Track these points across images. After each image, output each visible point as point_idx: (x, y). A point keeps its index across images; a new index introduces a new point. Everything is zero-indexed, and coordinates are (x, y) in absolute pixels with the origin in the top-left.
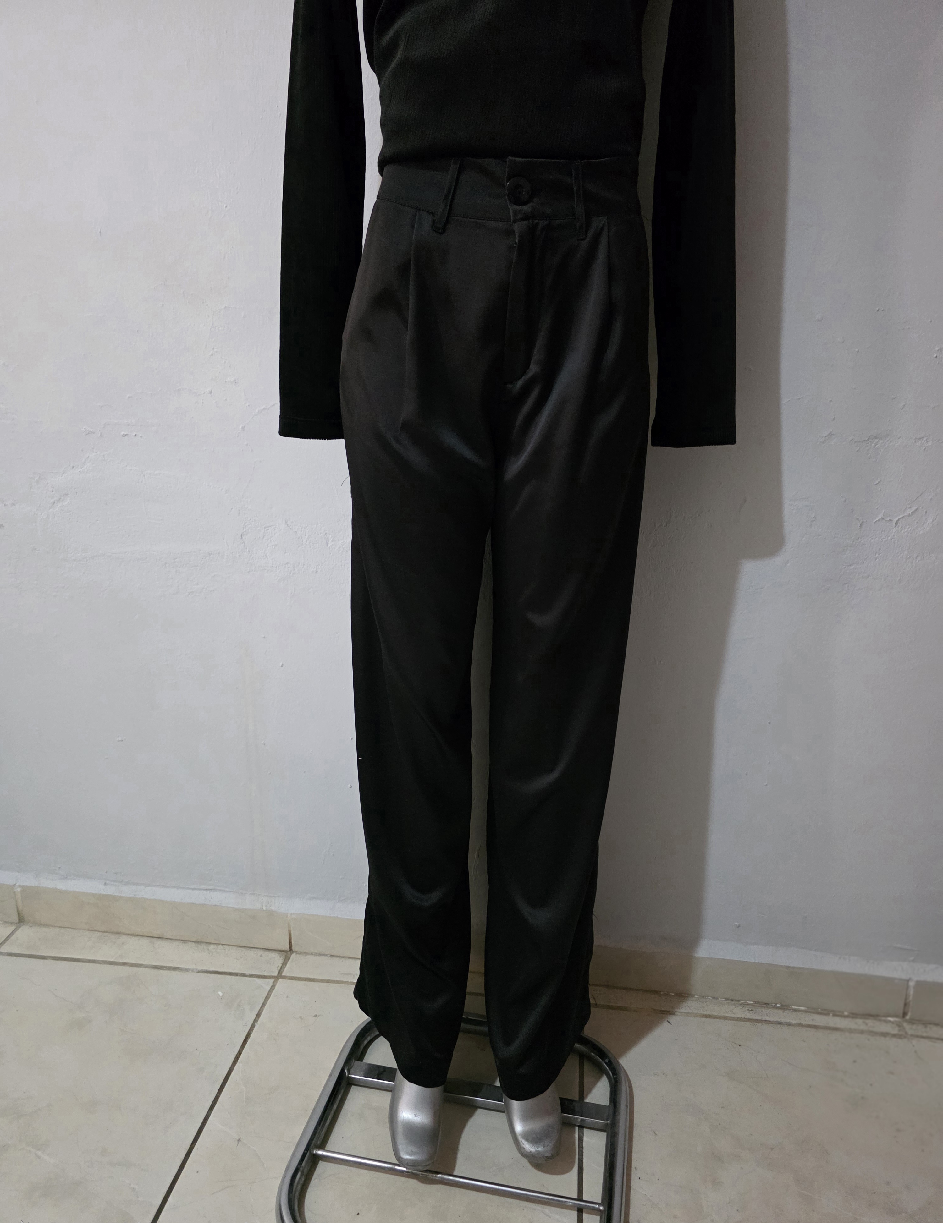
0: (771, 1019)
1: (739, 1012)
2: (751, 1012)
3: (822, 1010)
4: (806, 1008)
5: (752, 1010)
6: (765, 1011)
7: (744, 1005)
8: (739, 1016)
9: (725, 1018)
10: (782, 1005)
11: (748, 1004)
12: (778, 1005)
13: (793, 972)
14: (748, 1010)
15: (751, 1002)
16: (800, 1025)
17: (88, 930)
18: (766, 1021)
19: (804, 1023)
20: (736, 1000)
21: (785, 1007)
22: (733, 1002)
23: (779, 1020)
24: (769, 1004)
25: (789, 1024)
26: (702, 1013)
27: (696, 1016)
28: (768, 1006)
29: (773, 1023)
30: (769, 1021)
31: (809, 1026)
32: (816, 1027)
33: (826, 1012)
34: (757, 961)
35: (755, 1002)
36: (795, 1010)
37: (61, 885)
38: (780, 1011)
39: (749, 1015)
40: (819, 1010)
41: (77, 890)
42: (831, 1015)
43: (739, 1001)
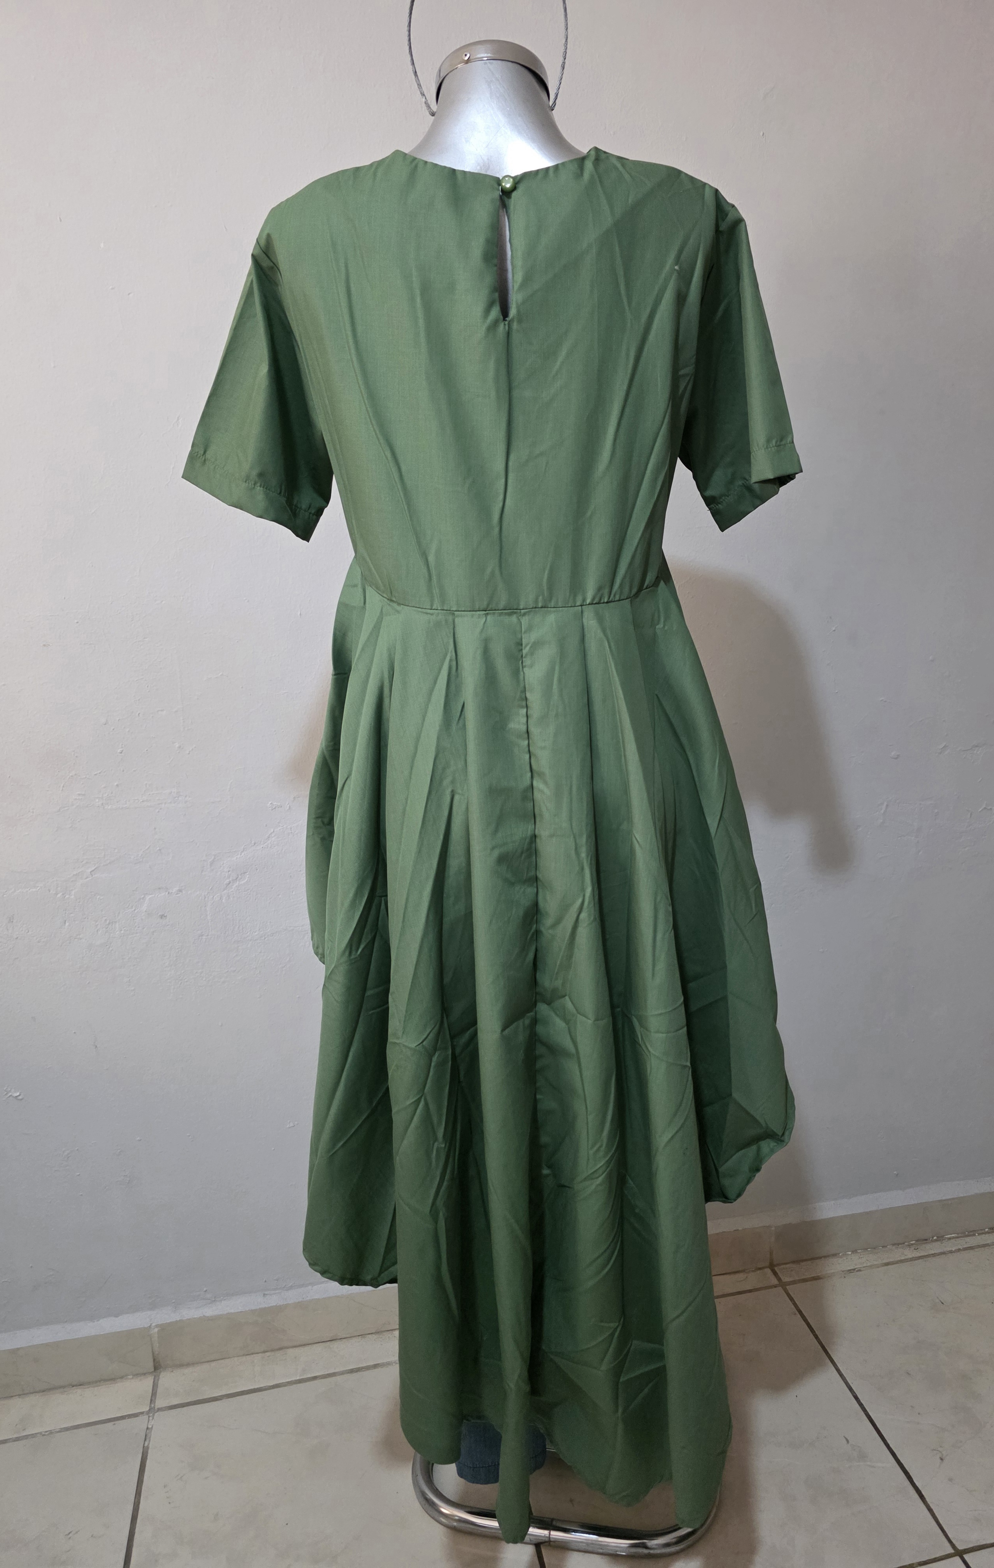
0: (936, 1252)
1: (909, 1254)
2: (917, 1250)
3: (968, 1232)
4: (956, 1235)
5: (918, 1249)
6: (928, 1246)
7: (910, 1246)
8: (911, 1257)
9: (901, 1261)
10: (937, 1237)
11: (912, 1244)
12: (934, 1238)
13: (945, 1204)
14: (915, 1249)
15: (914, 1242)
16: (959, 1250)
17: (243, 1355)
18: (932, 1254)
19: (961, 1247)
20: (901, 1244)
21: (940, 1238)
22: (900, 1246)
23: (943, 1251)
24: (926, 1240)
25: (951, 1252)
26: (881, 1262)
27: (878, 1266)
28: (927, 1241)
29: (938, 1255)
30: (935, 1253)
31: (965, 1249)
32: (971, 1248)
33: (972, 1233)
34: (916, 1202)
35: (917, 1241)
36: (950, 1239)
37: (209, 1311)
38: (939, 1243)
39: (918, 1254)
40: (967, 1233)
41: (232, 1311)
42: (977, 1235)
43: (904, 1243)
